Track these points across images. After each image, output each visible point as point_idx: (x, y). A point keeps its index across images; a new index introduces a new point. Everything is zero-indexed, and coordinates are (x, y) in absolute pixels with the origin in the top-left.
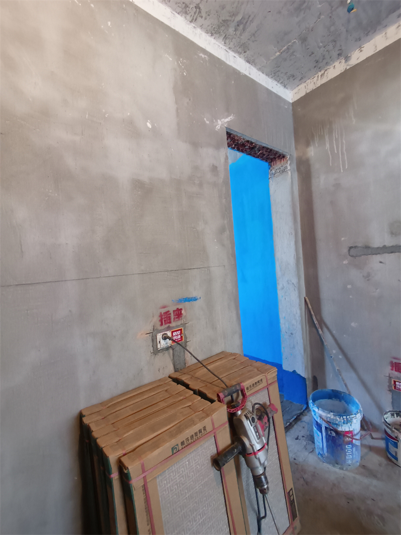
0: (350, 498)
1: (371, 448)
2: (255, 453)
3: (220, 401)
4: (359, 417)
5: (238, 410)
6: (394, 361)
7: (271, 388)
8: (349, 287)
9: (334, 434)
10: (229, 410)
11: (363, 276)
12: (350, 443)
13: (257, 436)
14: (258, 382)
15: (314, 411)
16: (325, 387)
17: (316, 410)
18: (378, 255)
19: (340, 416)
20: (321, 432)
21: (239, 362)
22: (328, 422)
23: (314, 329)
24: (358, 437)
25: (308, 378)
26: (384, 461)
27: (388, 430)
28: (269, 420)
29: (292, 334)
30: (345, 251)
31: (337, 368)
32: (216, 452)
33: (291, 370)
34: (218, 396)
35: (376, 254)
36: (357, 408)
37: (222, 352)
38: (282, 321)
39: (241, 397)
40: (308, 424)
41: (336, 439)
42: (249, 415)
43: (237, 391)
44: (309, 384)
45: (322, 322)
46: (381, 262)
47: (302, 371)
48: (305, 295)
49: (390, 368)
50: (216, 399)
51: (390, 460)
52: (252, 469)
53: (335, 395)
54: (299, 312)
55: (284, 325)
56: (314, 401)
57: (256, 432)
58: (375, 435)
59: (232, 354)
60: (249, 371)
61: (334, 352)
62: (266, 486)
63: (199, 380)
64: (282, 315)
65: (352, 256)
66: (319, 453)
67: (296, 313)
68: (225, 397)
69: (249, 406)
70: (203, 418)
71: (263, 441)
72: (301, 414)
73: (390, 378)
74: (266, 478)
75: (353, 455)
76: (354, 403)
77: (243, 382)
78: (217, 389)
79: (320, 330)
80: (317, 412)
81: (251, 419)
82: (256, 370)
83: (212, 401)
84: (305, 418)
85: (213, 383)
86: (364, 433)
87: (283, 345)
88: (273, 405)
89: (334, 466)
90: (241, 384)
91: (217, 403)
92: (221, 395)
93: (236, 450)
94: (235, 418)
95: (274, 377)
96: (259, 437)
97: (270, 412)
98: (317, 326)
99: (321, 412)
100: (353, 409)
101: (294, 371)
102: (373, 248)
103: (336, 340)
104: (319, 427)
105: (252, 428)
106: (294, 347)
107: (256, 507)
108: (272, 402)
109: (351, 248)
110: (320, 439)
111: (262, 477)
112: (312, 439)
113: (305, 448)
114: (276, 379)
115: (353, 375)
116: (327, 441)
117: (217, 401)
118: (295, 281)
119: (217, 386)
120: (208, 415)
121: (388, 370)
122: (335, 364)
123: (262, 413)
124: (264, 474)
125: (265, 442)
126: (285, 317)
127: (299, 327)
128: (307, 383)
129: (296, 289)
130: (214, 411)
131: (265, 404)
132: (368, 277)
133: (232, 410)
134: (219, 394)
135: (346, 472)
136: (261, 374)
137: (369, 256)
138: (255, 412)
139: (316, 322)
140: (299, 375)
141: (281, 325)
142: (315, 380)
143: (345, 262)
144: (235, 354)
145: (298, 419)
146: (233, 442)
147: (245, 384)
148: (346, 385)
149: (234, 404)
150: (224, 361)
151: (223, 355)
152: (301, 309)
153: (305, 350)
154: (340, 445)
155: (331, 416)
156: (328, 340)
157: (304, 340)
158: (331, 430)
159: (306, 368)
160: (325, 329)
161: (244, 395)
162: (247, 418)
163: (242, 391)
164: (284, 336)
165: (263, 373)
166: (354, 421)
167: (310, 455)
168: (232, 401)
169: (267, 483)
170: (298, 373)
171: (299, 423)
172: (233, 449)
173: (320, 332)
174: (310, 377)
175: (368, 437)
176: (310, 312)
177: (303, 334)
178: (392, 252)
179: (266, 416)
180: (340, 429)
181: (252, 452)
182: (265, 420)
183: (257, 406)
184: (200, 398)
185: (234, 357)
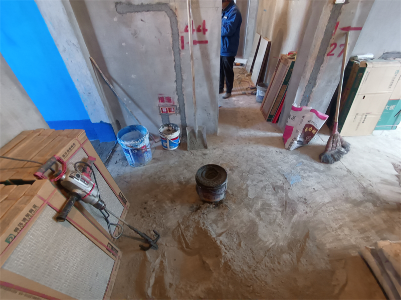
0: (150, 177)
1: (156, 148)
2: (88, 194)
3: (39, 178)
4: (147, 136)
5: (62, 176)
6: (160, 96)
7: (84, 146)
8: (124, 44)
9: (136, 151)
10: (52, 180)
11: (132, 34)
12: (146, 151)
13: (86, 184)
14: (72, 146)
15: (122, 144)
16: (125, 125)
17: (123, 143)
18: (139, 13)
19: (137, 140)
20: (129, 154)
21: (46, 137)
22: (132, 147)
23: (106, 86)
24: (149, 147)
25: (113, 123)
26: (162, 151)
27: (162, 136)
28: (91, 169)
29: (89, 93)
30: (113, 6)
31: (129, 111)
32: (55, 212)
33: (99, 122)
34: (35, 176)
35: (137, 12)
36: (146, 131)
37: (22, 133)
38: (76, 84)
39: (60, 165)
40: (121, 151)
41: (138, 153)
42: (73, 175)
43: (55, 163)
44: (115, 127)
45: (110, 78)
46: (142, 20)
47: (107, 120)
48: (89, 56)
49: (159, 101)
50: (35, 178)
51: (165, 149)
52: (91, 203)
53: (133, 128)
54: (89, 72)
55: (80, 87)
56: (120, 138)
57: (84, 182)
58: (156, 140)
59: (34, 132)
60: (59, 141)
61: (125, 99)
62: (103, 205)
63: (6, 170)
64: (74, 78)
65: (120, 13)
66: (131, 164)
67: (87, 74)
68: (44, 173)
69: (71, 167)
70: (28, 200)
71: (92, 184)
72: (115, 147)
73: (159, 107)
74: (102, 201)
75: (148, 157)
76: (143, 129)
77: (57, 152)
78: (31, 170)
79: (111, 85)
80: (124, 144)
81: (76, 177)
82: (66, 138)
83: (31, 182)
84: (118, 149)
85: (25, 166)
86: (151, 142)
87: (85, 105)
88: (91, 157)
89: (140, 166)
90: (56, 156)
91: (37, 182)
92: (39, 174)
93: (72, 202)
94: (62, 182)
95: (84, 137)
96: (88, 183)
97: (90, 163)
98: (108, 82)
99: (126, 143)
100: (144, 132)
101: (101, 122)
102: (134, 5)
103: (124, 90)
104: (127, 151)
105: (79, 181)
106: (95, 104)
107: (102, 215)
108: (90, 155)
109: (117, 3)
110: (130, 158)
111: (99, 202)
112: (125, 159)
113: (123, 165)
114: (87, 138)
115: (140, 112)
116: (134, 156)
117: (36, 180)
118: (75, 41)
119: (31, 167)
120: (32, 196)
121: (158, 103)
122: (127, 108)
123: (84, 167)
124: (100, 200)
125: (93, 183)
126: (78, 80)
127: (94, 86)
128: (113, 126)
129: (79, 51)
130: (37, 189)
131: (84, 159)
132: (135, 34)
133: (56, 178)
134: (36, 174)
135: (146, 166)
136: (71, 140)
137: (133, 13)
138: (78, 169)
139: (106, 79)
140: (106, 123)
141: (76, 87)
142: (117, 122)
143: (115, 19)
144: (38, 130)
145: (114, 151)
146: (67, 198)
147: (59, 155)
148: (137, 120)
149: (56, 173)
150: (27, 142)
151: (23, 136)
152: (90, 70)
153: (104, 104)
154: (141, 155)
155: (132, 142)
156: (119, 92)
157: (101, 97)
158: (134, 150)
159: (109, 116)
160: (115, 84)
161: (62, 163)
162: (72, 177)
163: (59, 160)
164: (83, 97)
165: (73, 138)
166: (145, 139)
167: (127, 167)
168: (53, 172)
169: (103, 203)
170: (105, 122)
171: (115, 153)
172: (70, 202)
173: (112, 87)
174: (114, 121)
175: (154, 143)
176: (99, 72)
177: (98, 91)
178: (148, 11)
179: (88, 167)
180: (139, 147)
181: (86, 194)
182: (88, 169)
183: (77, 165)
184: (15, 186)
185: (38, 133)
